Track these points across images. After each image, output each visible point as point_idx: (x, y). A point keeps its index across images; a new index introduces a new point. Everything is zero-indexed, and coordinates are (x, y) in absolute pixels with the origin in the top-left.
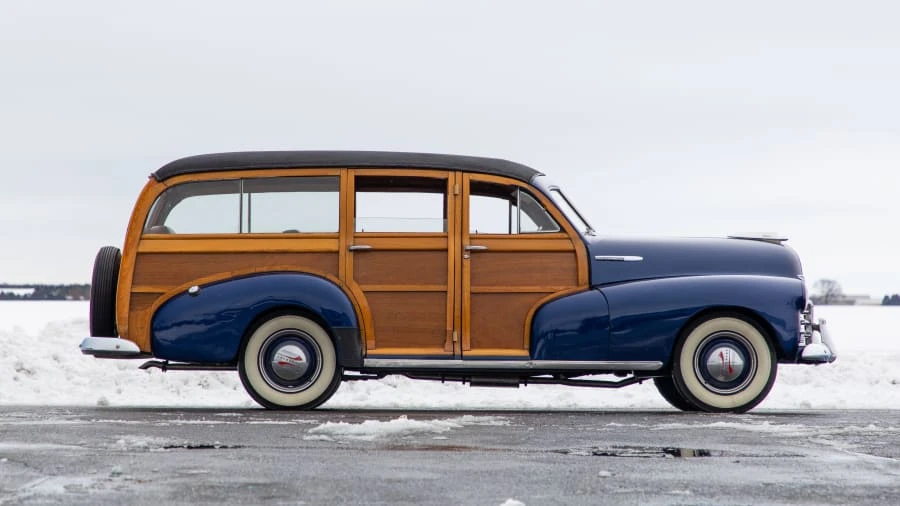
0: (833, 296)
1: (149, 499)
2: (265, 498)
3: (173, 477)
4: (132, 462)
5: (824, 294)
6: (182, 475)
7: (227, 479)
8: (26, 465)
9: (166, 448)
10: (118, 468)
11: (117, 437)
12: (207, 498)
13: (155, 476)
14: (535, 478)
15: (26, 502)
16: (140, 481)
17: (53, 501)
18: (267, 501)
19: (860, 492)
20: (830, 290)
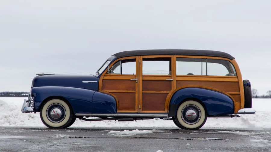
1: (63, 150)
2: (94, 150)
3: (70, 145)
4: (59, 141)
5: (270, 95)
6: (72, 145)
7: (85, 145)
8: (31, 142)
9: (69, 138)
10: (56, 143)
11: (56, 135)
12: (79, 150)
13: (65, 145)
14: (168, 145)
15: (30, 151)
16: (61, 146)
17: (38, 151)
18: (95, 151)
19: (257, 149)
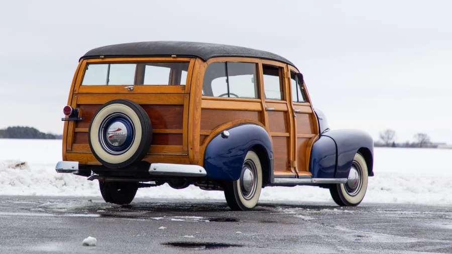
0: (425, 143)
5: (420, 142)
20: (424, 139)
